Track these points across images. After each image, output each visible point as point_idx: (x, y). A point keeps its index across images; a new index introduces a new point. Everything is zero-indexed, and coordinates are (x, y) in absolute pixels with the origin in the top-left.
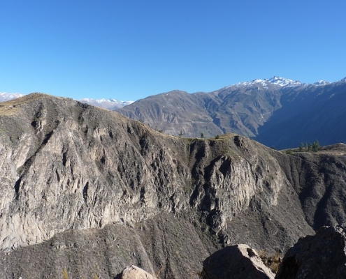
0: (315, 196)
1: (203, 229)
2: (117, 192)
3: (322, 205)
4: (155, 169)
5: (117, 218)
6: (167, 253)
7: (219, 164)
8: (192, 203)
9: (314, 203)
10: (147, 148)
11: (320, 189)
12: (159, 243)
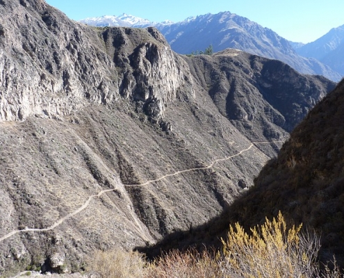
0: (223, 91)
1: (142, 120)
2: (32, 75)
3: (230, 98)
4: (73, 52)
5: (39, 110)
6: (113, 144)
7: (144, 50)
8: (122, 94)
9: (223, 97)
10: (55, 25)
11: (225, 84)
12: (100, 136)
